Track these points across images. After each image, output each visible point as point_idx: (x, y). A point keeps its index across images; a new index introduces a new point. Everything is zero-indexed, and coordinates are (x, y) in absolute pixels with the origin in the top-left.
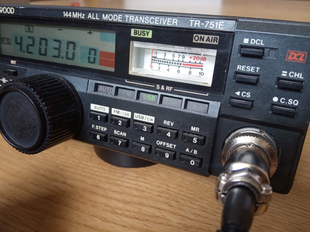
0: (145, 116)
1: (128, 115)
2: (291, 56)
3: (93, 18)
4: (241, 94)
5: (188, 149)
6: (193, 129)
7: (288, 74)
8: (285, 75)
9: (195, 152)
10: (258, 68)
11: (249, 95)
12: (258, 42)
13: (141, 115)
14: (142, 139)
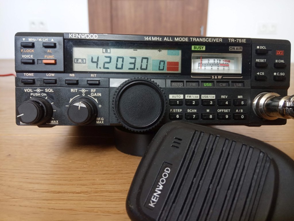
0: (209, 95)
1: (197, 97)
2: (278, 53)
3: (168, 40)
4: (259, 73)
5: (237, 110)
6: (239, 97)
7: (278, 61)
8: (277, 62)
9: (242, 111)
10: (265, 60)
11: (263, 74)
12: (263, 47)
13: (206, 95)
14: (208, 111)
